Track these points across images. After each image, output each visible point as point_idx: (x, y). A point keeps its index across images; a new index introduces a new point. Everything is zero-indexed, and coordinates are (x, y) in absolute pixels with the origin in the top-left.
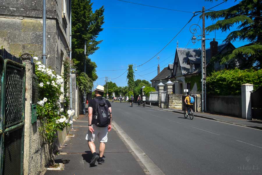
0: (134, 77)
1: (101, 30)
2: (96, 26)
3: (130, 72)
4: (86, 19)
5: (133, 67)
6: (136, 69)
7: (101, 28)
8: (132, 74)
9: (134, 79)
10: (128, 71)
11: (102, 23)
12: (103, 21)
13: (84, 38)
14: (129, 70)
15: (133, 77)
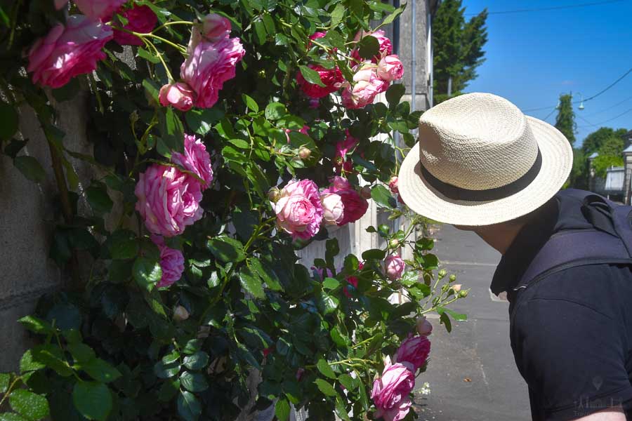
0: (574, 128)
1: (482, 54)
2: (472, 49)
3: (562, 116)
4: (453, 43)
5: (572, 101)
6: (582, 107)
7: (481, 51)
8: (568, 120)
9: (574, 132)
10: (557, 113)
11: (484, 41)
12: (486, 39)
13: (449, 72)
14: (560, 109)
15: (571, 128)
